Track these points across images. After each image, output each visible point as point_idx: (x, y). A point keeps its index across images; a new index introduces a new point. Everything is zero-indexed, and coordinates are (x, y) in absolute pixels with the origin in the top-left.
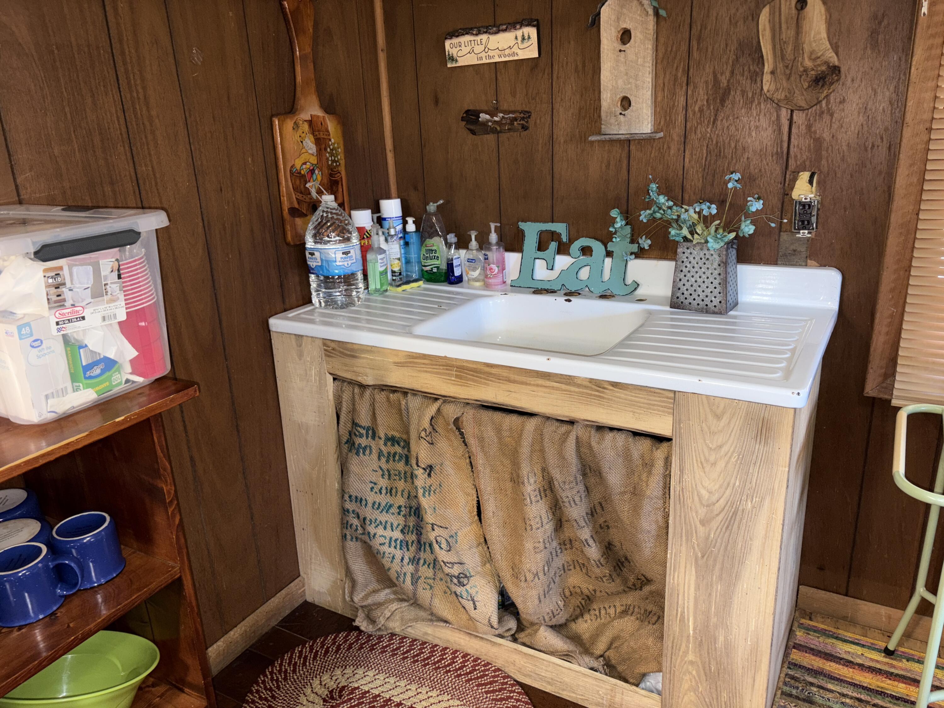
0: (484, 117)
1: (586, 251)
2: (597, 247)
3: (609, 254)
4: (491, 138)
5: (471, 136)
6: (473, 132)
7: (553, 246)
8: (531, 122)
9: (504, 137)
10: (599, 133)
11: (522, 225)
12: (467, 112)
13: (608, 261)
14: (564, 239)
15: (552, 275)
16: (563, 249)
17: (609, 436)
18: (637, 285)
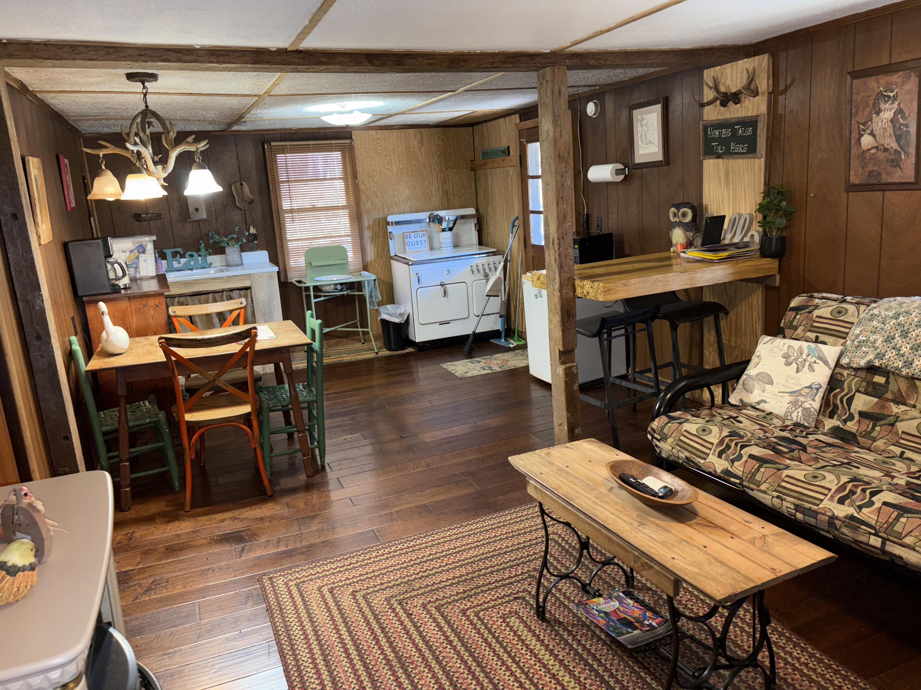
0: (143, 215)
1: (191, 256)
2: (195, 254)
3: (200, 256)
4: (145, 223)
5: (137, 223)
6: (138, 221)
7: (178, 256)
8: (162, 217)
9: (151, 222)
10: (189, 218)
11: (164, 251)
12: (136, 214)
13: (200, 258)
14: (182, 253)
15: (181, 265)
16: (183, 256)
17: (234, 292)
18: (211, 264)
